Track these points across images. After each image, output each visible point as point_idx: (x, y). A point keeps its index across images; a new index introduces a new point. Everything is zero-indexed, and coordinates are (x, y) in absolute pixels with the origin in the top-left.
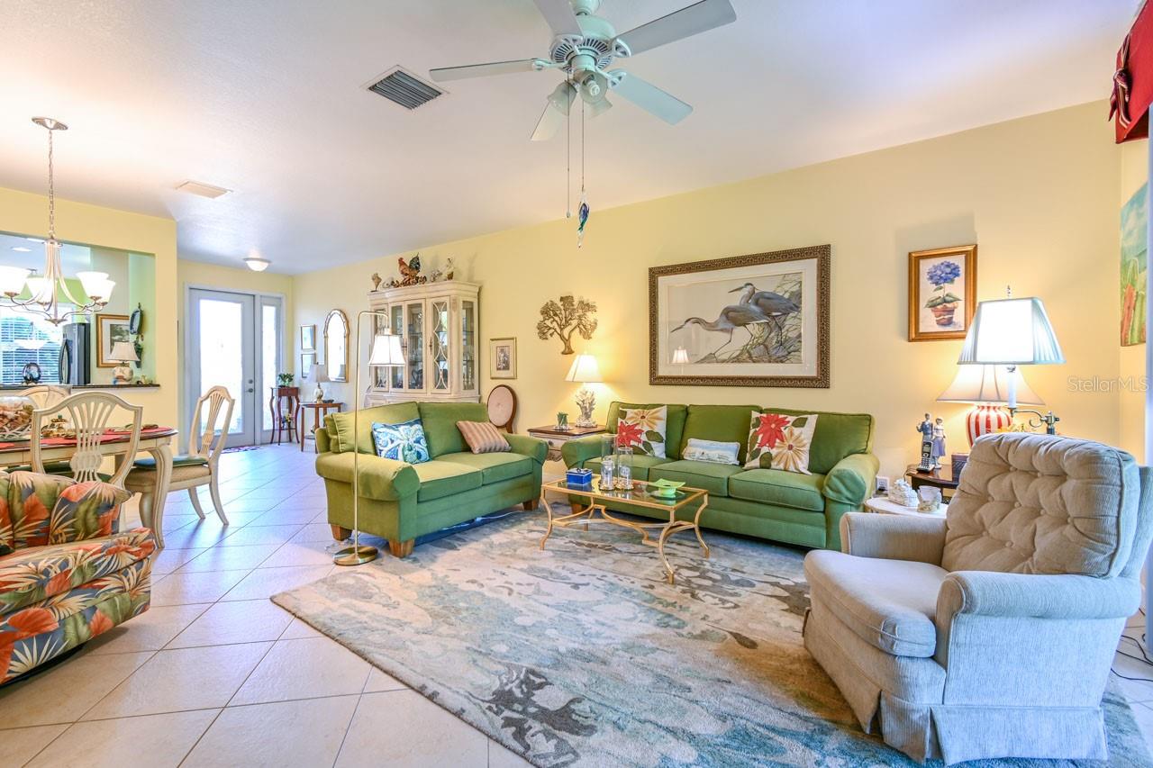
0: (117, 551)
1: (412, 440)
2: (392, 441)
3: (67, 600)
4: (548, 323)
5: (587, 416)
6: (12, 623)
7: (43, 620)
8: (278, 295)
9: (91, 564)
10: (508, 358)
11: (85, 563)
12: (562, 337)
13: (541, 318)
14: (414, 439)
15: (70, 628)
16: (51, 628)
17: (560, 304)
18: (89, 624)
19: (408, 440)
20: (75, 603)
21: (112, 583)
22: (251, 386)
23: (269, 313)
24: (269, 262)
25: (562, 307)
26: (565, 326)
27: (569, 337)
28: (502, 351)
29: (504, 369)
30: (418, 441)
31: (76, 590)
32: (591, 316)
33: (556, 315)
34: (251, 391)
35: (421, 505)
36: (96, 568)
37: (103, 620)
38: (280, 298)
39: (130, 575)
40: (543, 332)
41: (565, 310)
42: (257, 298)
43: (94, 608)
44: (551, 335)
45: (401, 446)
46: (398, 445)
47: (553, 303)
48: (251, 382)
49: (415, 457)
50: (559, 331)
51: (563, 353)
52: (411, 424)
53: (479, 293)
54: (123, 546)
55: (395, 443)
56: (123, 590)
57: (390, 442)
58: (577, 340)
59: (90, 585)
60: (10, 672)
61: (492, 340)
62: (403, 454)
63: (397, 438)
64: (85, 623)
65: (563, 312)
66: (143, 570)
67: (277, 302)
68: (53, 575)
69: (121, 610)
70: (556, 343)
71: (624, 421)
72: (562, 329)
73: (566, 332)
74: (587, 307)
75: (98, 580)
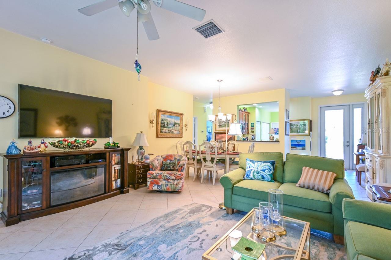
0: (171, 175)
1: (259, 169)
2: (249, 167)
3: (163, 181)
6: (153, 180)
7: (158, 182)
8: (363, 103)
9: (166, 175)
11: (165, 175)
14: (262, 169)
15: (163, 186)
16: (160, 185)
19: (258, 168)
20: (164, 182)
21: (171, 181)
22: (348, 144)
24: (343, 90)
30: (264, 171)
31: (165, 179)
34: (348, 146)
35: (233, 196)
36: (167, 177)
37: (169, 188)
38: (364, 104)
39: (175, 181)
42: (351, 106)
43: (168, 185)
45: (253, 170)
46: (252, 170)
48: (348, 142)
49: (260, 177)
52: (264, 162)
54: (173, 174)
55: (251, 169)
56: (174, 184)
57: (248, 167)
59: (167, 180)
60: (153, 189)
62: (253, 174)
63: (252, 167)
64: (166, 187)
66: (178, 181)
67: (362, 106)
68: (159, 175)
69: (173, 188)
75: (169, 179)
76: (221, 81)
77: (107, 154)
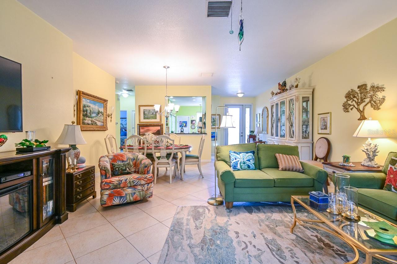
0: (140, 179)
1: (245, 160)
2: (236, 159)
3: (128, 189)
4: (350, 102)
5: (371, 160)
6: (114, 191)
7: (121, 193)
8: (250, 104)
9: (133, 181)
10: (327, 123)
11: (131, 181)
12: (358, 110)
13: (345, 100)
14: (247, 159)
15: (128, 197)
16: (123, 195)
17: (357, 90)
18: (133, 197)
19: (244, 159)
20: (129, 191)
21: (140, 188)
22: (242, 134)
23: (248, 110)
24: (244, 93)
25: (359, 92)
26: (361, 103)
27: (364, 109)
28: (324, 119)
29: (324, 129)
30: (249, 160)
31: (130, 187)
32: (380, 95)
33: (354, 97)
34: (242, 136)
35: (235, 189)
36: (134, 183)
37: (137, 197)
38: (251, 105)
39: (145, 187)
40: (346, 108)
41: (361, 93)
42: (244, 106)
43: (135, 193)
44: (351, 109)
45: (240, 162)
46: (238, 161)
47: (352, 90)
48: (242, 133)
49: (246, 167)
50: (356, 106)
51: (358, 120)
52: (247, 153)
53: (313, 92)
54: (142, 178)
55: (237, 160)
56: (143, 190)
57: (235, 159)
58: (369, 110)
59: (134, 187)
60: (113, 203)
61: (319, 114)
62: (240, 165)
63: (238, 158)
64: (132, 196)
65: (359, 95)
66: (149, 186)
67: (250, 106)
68: (123, 182)
69: (142, 196)
70: (355, 114)
71: (393, 167)
72: (358, 105)
73: (361, 107)
74: (376, 89)
75: (136, 186)
76: (168, 67)
77: (34, 161)
